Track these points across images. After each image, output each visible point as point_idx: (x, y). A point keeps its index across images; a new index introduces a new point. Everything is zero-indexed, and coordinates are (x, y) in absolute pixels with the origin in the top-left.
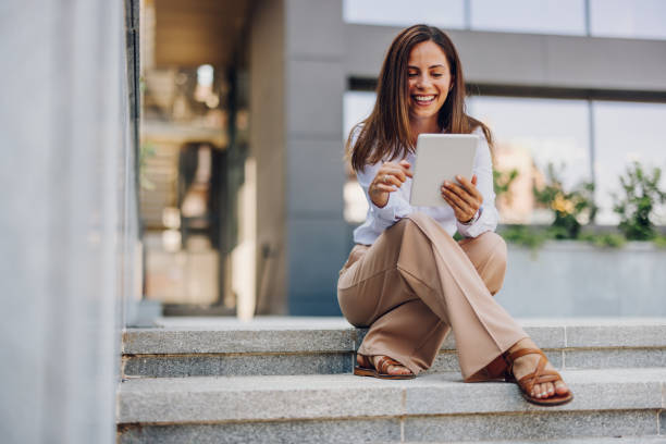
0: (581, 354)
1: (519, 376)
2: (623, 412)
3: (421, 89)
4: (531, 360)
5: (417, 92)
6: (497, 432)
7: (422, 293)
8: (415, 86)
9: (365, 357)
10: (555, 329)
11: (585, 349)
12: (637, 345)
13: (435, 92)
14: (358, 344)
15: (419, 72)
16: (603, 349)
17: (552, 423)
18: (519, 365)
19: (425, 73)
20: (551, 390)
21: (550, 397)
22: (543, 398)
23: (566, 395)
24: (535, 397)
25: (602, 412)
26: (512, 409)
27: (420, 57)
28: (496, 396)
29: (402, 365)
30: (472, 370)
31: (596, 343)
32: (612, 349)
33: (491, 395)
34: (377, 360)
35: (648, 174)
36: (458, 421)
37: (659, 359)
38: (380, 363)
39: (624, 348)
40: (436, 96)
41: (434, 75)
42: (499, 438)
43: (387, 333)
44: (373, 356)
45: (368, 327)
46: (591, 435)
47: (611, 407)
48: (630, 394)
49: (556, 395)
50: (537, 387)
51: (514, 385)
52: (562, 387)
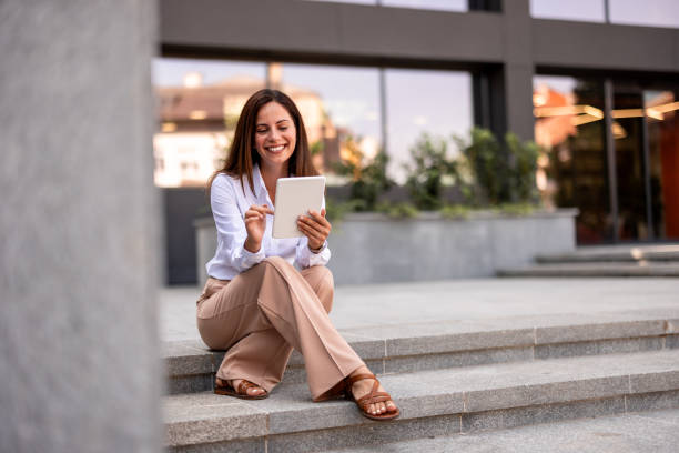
0: (397, 361)
1: (357, 397)
2: (435, 418)
3: (272, 141)
4: (366, 383)
5: (269, 145)
6: (341, 441)
8: (266, 139)
9: (224, 381)
11: (401, 357)
13: (285, 142)
14: (217, 367)
15: (268, 129)
16: (414, 356)
17: (382, 431)
18: (357, 387)
19: (274, 128)
20: (383, 409)
21: (383, 414)
22: (377, 415)
23: (395, 412)
24: (370, 414)
25: (420, 419)
26: (352, 423)
27: (267, 115)
30: (320, 391)
32: (421, 356)
33: (336, 413)
34: (236, 384)
36: (310, 436)
38: (240, 386)
40: (285, 145)
41: (281, 128)
42: (342, 447)
44: (232, 381)
46: (411, 438)
47: (427, 414)
48: (440, 403)
49: (388, 412)
50: (372, 406)
51: (353, 404)
52: (391, 405)
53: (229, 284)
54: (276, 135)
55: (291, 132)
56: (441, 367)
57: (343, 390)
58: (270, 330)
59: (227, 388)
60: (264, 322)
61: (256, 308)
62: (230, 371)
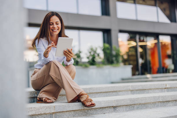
0: (92, 94)
1: (82, 100)
2: (105, 107)
3: (54, 28)
4: (85, 96)
5: (53, 29)
6: (77, 115)
7: (56, 80)
8: (52, 27)
9: (40, 98)
10: (86, 88)
11: (93, 93)
12: (104, 91)
13: (58, 28)
14: (37, 95)
15: (53, 24)
16: (96, 93)
17: (89, 112)
18: (82, 98)
19: (55, 24)
20: (91, 103)
21: (90, 105)
22: (89, 105)
23: (94, 104)
24: (87, 105)
25: (101, 108)
26: (80, 109)
27: (53, 20)
28: (77, 106)
29: (50, 100)
30: (70, 100)
31: (95, 91)
32: (98, 93)
33: (76, 106)
34: (44, 99)
35: (94, 49)
36: (67, 113)
37: (109, 94)
38: (45, 99)
39: (101, 92)
40: (58, 29)
41: (57, 24)
42: (78, 116)
43: (45, 92)
44: (42, 98)
45: (40, 90)
46: (98, 114)
47: (103, 106)
48: (107, 103)
49: (92, 104)
50: (87, 103)
51: (81, 103)
52: (93, 102)
53: (41, 70)
54: (55, 26)
55: (60, 25)
56: (104, 96)
57: (78, 99)
58: (54, 83)
59: (41, 101)
60: (52, 80)
61: (49, 76)
62: (42, 95)
